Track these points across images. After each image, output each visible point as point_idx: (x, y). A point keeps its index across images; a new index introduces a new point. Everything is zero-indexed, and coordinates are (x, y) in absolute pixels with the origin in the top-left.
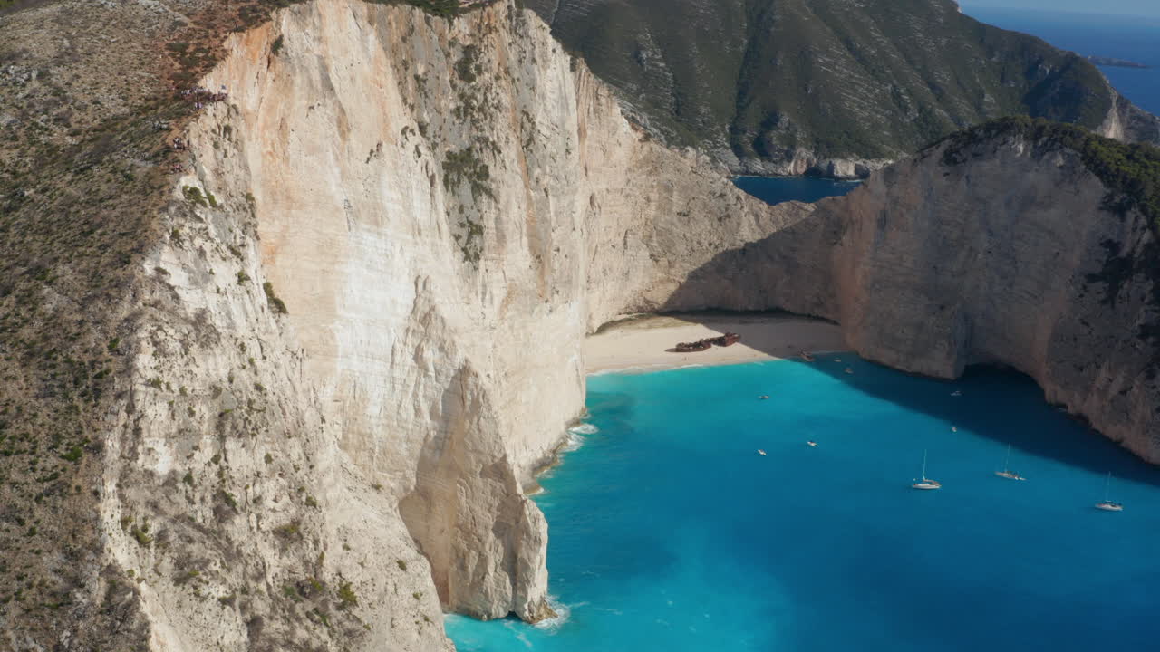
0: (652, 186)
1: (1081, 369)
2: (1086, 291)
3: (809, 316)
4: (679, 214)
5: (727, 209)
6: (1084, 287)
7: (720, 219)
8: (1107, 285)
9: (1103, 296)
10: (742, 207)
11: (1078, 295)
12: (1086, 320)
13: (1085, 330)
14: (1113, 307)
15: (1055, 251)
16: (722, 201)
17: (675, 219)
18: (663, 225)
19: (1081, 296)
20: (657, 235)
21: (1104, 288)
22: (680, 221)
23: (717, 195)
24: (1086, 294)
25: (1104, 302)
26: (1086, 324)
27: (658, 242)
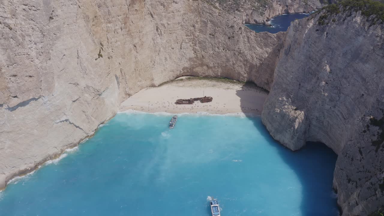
0: (197, 22)
1: (349, 181)
2: (368, 130)
3: (262, 88)
4: (210, 34)
5: (233, 34)
6: (368, 126)
7: (229, 38)
8: (381, 131)
9: (375, 139)
10: (241, 33)
11: (363, 129)
12: (362, 149)
13: (359, 157)
14: (376, 151)
15: (362, 93)
16: (231, 29)
17: (208, 36)
18: (202, 39)
19: (365, 132)
20: (199, 43)
21: (378, 132)
22: (210, 37)
23: (229, 26)
24: (368, 132)
25: (374, 143)
26: (361, 153)
27: (199, 47)
